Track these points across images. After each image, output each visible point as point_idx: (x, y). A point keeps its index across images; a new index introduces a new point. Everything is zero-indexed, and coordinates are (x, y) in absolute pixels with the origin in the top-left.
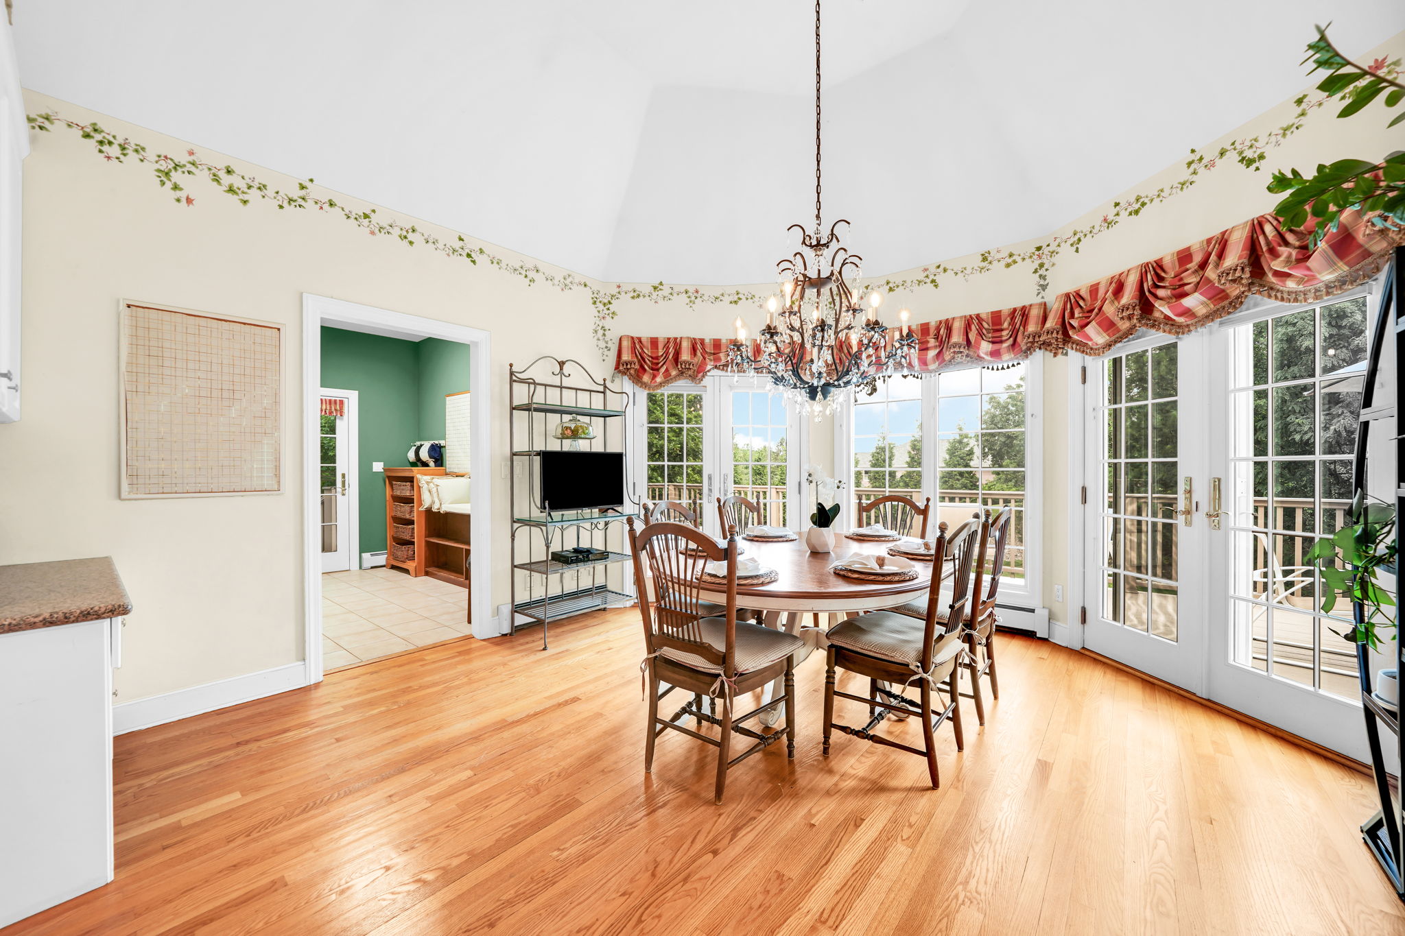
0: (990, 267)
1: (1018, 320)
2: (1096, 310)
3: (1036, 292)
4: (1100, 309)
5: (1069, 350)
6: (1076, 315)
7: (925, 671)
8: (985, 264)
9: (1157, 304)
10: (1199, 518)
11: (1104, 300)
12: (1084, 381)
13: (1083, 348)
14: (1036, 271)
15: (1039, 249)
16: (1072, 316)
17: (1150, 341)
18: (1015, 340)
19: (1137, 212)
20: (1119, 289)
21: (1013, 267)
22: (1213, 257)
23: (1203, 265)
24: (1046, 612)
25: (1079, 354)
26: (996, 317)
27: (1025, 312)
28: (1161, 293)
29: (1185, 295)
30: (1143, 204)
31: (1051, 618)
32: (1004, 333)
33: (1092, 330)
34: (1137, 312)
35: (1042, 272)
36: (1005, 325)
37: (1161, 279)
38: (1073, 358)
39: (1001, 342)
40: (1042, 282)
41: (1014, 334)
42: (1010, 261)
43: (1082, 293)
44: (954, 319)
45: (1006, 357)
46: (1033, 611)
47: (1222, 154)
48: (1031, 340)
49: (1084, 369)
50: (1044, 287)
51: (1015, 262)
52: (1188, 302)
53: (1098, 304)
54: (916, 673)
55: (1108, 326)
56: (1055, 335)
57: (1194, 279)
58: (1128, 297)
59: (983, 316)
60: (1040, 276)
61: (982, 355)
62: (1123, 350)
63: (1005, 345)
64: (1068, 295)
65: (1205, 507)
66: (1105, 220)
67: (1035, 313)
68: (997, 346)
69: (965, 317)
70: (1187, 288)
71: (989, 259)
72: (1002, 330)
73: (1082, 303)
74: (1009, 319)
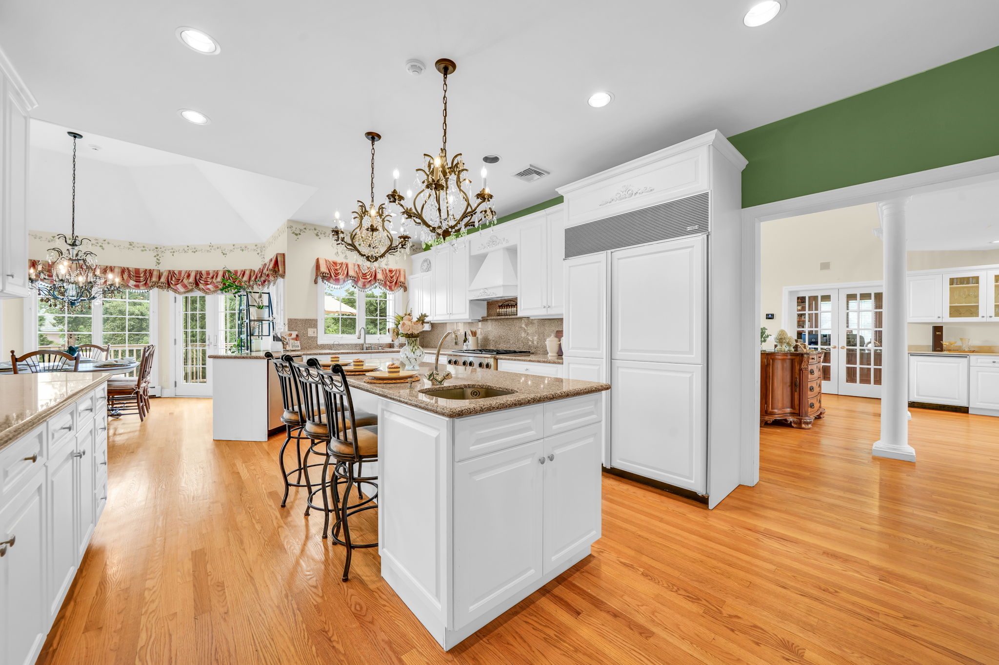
0: (133, 249)
1: (148, 274)
2: (181, 280)
3: (155, 264)
4: (182, 280)
5: (170, 291)
6: (173, 280)
7: (139, 389)
8: (131, 247)
9: (200, 285)
10: (212, 346)
11: (184, 278)
12: (175, 302)
13: (175, 291)
14: (155, 256)
15: (157, 248)
16: (172, 279)
17: (197, 294)
18: (146, 282)
19: (194, 252)
20: (189, 276)
21: (145, 252)
22: (215, 277)
23: (213, 278)
24: (160, 387)
25: (174, 293)
26: (137, 271)
27: (151, 272)
28: (201, 282)
29: (208, 284)
30: (197, 251)
31: (162, 388)
32: (141, 279)
33: (179, 286)
34: (194, 285)
35: (158, 257)
36: (142, 275)
37: (202, 277)
38: (171, 294)
39: (140, 282)
40: (158, 261)
41: (146, 279)
42: (144, 249)
43: (175, 272)
44: (115, 267)
45: (142, 288)
46: (154, 387)
47: (218, 248)
48: (154, 283)
49: (175, 298)
50: (159, 264)
51: (146, 250)
52: (208, 286)
53: (181, 278)
54: (135, 390)
55: (185, 286)
56: (165, 285)
57: (211, 281)
58: (192, 279)
59: (131, 269)
60: (157, 259)
61: (130, 285)
62: (189, 295)
63: (142, 283)
64: (170, 271)
65: (213, 344)
66: (184, 250)
67: (155, 274)
68: (138, 283)
69: (121, 267)
70: (208, 283)
71: (133, 245)
72: (140, 277)
73: (175, 275)
74: (143, 273)
